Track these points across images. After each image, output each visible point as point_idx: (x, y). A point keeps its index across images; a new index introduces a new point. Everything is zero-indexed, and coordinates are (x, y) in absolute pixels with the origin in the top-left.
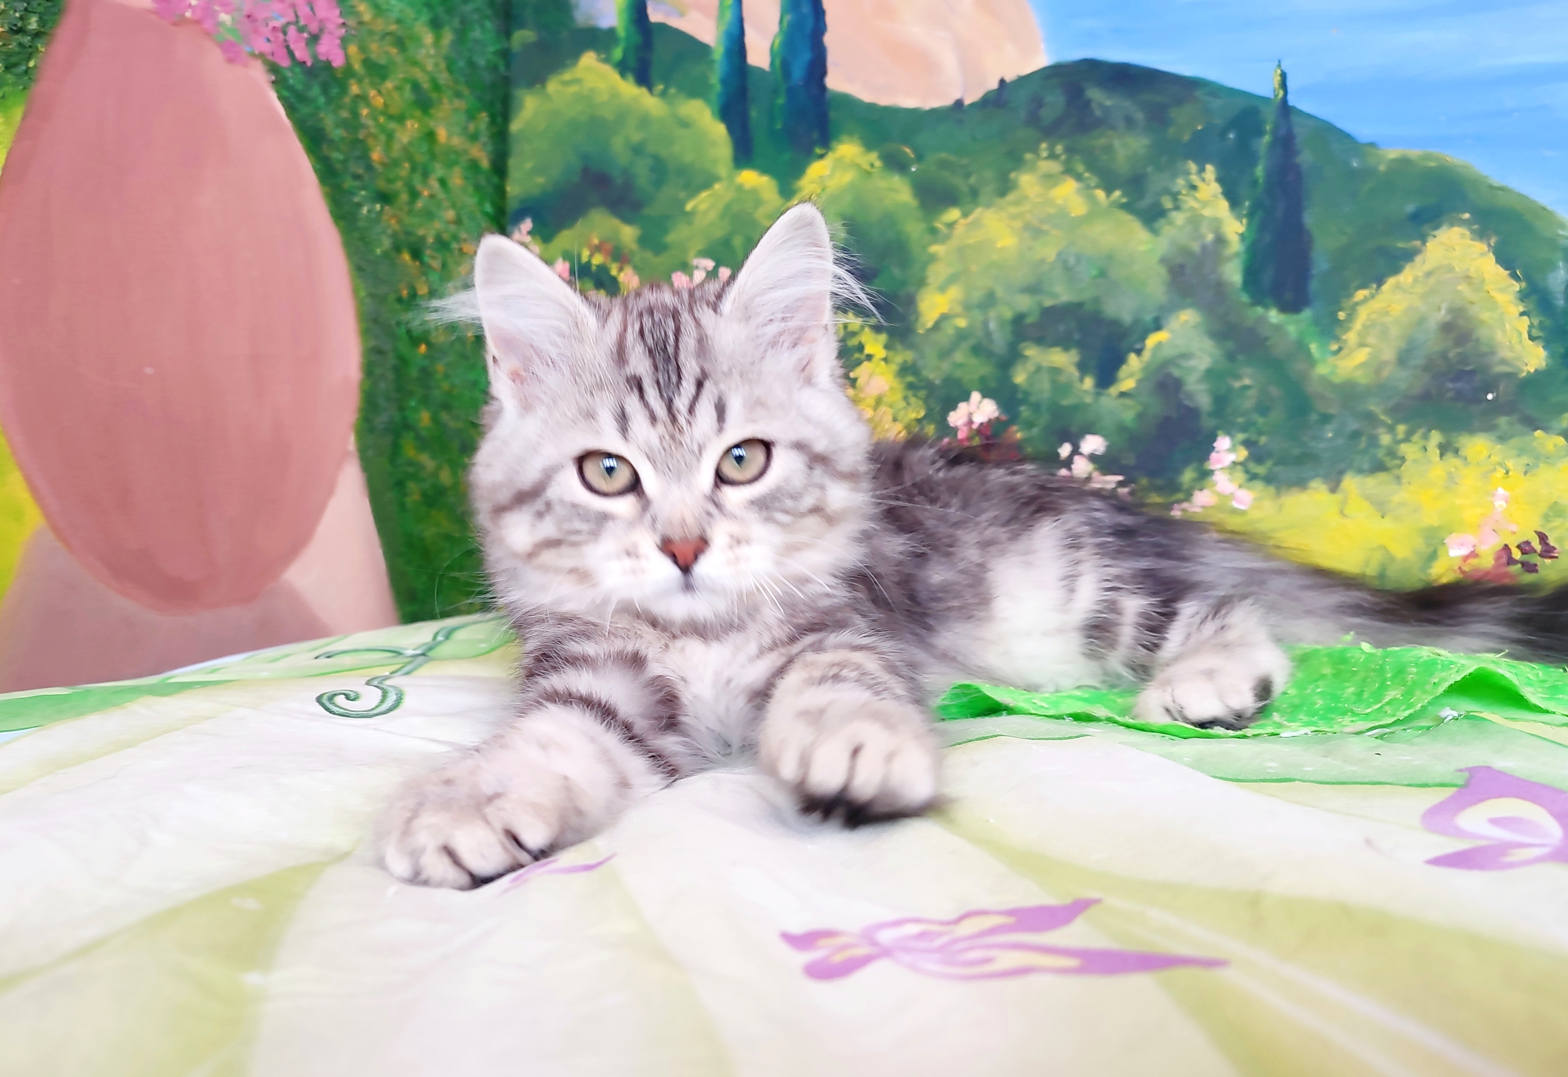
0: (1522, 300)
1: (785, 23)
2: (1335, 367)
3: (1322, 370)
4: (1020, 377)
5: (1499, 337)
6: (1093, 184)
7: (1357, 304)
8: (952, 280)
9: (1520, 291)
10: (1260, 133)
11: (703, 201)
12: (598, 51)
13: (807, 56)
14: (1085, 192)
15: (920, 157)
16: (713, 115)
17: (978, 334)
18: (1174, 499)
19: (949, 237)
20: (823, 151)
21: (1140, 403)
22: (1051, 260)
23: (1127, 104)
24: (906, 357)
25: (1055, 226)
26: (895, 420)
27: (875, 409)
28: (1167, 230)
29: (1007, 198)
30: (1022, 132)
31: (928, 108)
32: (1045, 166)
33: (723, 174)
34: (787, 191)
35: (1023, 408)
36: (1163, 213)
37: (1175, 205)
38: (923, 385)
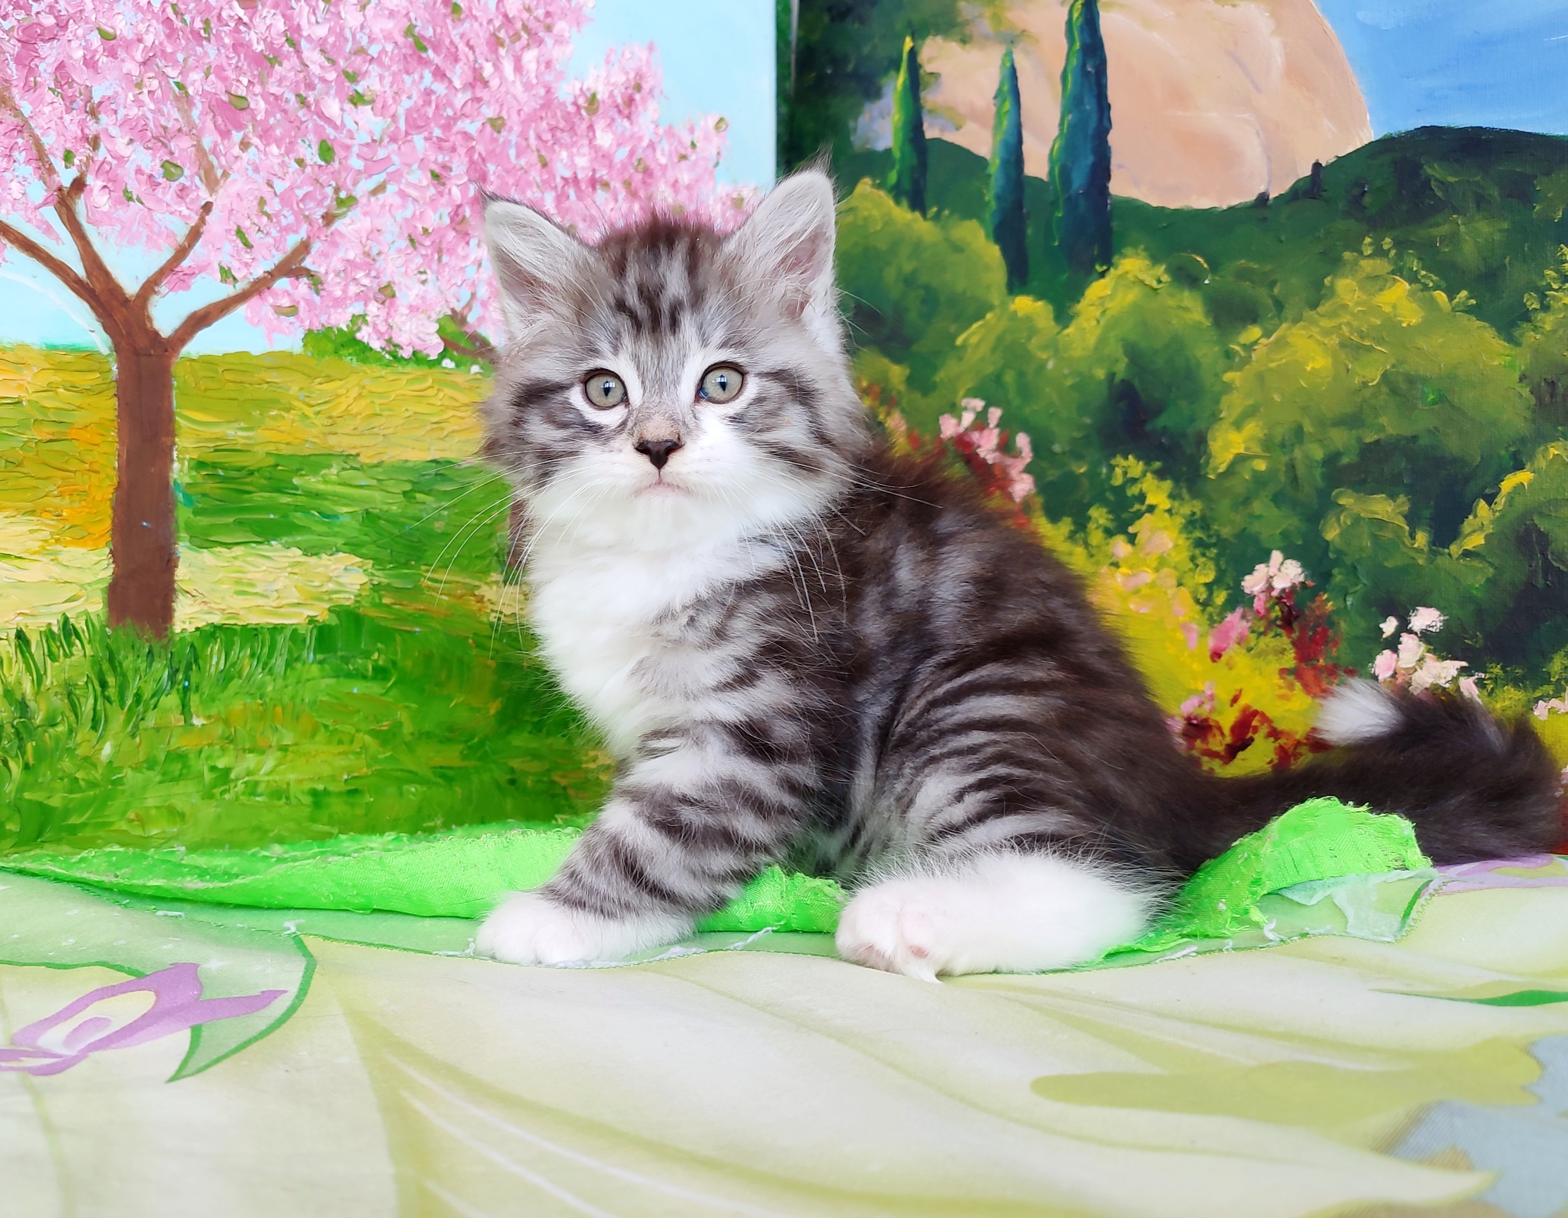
1: (1066, 124)
4: (1332, 534)
6: (1430, 285)
8: (1250, 413)
11: (974, 333)
12: (874, 177)
13: (1090, 159)
14: (1420, 294)
15: (1214, 266)
16: (987, 236)
17: (1282, 478)
18: (1538, 694)
19: (1247, 361)
20: (1105, 268)
21: (1491, 564)
22: (1375, 383)
23: (1478, 178)
24: (1197, 506)
25: (1381, 341)
26: (1180, 584)
27: (1157, 570)
28: (1530, 337)
29: (1320, 309)
30: (1342, 225)
31: (1225, 207)
32: (1368, 266)
33: (996, 302)
34: (1063, 316)
35: (1335, 571)
36: (1526, 316)
37: (1542, 303)
38: (1213, 540)
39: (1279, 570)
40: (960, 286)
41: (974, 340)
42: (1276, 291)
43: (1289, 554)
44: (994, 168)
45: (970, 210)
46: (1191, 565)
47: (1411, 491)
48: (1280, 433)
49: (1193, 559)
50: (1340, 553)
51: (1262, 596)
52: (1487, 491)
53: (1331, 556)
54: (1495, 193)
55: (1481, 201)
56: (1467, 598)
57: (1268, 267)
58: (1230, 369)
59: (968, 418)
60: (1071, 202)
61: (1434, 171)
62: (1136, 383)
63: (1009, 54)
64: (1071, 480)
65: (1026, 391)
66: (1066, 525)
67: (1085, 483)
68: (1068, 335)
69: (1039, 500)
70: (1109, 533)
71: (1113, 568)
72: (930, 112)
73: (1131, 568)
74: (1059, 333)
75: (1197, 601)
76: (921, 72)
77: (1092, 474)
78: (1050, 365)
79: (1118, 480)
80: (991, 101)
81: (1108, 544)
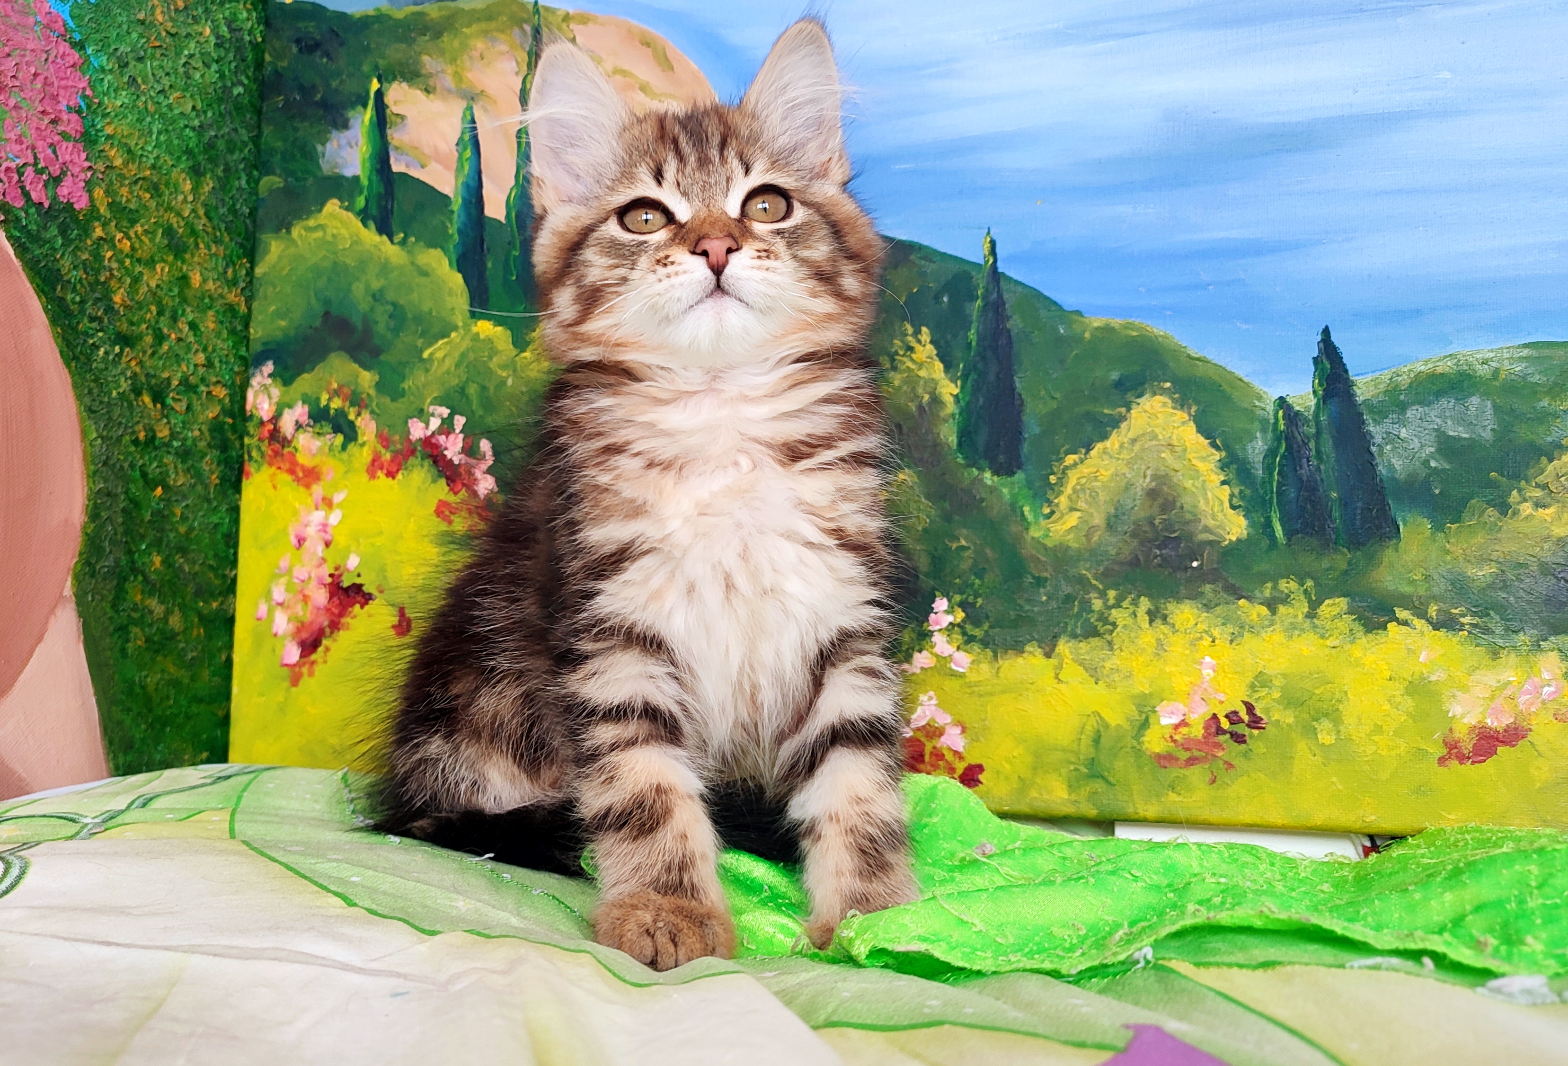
0: (1222, 469)
1: (521, 177)
2: (1049, 530)
3: (1035, 533)
5: (1202, 505)
7: (1067, 468)
9: (1220, 461)
10: (973, 298)
11: (440, 349)
12: (342, 199)
16: (450, 264)
33: (460, 324)
34: (520, 341)
37: (892, 365)
40: (425, 307)
41: (439, 355)
44: (457, 205)
45: (435, 241)
59: (435, 423)
63: (469, 109)
65: (488, 403)
68: (525, 358)
69: (500, 497)
72: (397, 148)
74: (517, 355)
76: (388, 111)
80: (454, 148)
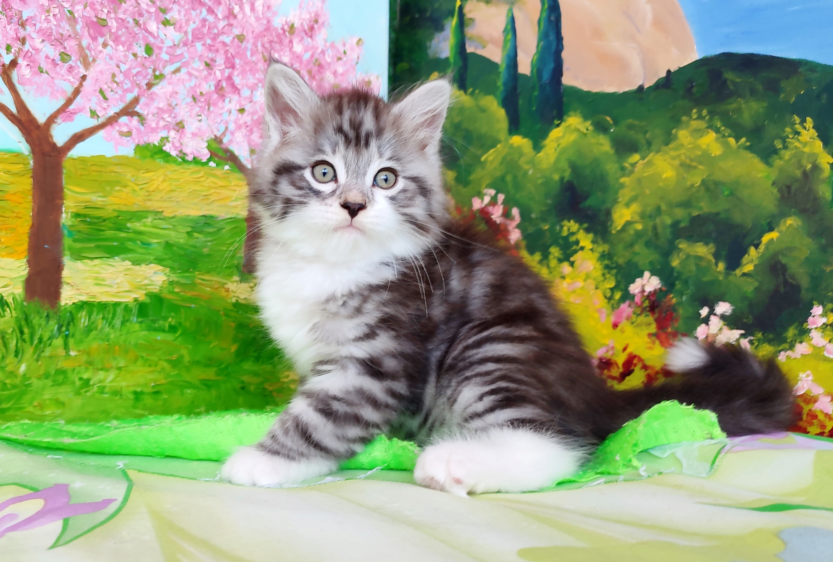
1: (540, 47)
4: (675, 263)
6: (727, 134)
8: (633, 199)
11: (490, 155)
12: (440, 72)
13: (551, 66)
14: (721, 139)
15: (616, 123)
16: (498, 104)
17: (650, 233)
18: (781, 348)
19: (632, 172)
20: (559, 122)
21: (757, 280)
22: (697, 185)
23: (751, 80)
24: (604, 248)
25: (701, 163)
26: (597, 288)
27: (585, 280)
28: (778, 163)
29: (671, 146)
30: (681, 103)
31: (621, 92)
32: (695, 124)
33: (503, 139)
34: (537, 147)
35: (677, 282)
36: (775, 152)
37: (784, 145)
38: (614, 265)
39: (648, 281)
40: (484, 130)
41: (491, 158)
42: (648, 135)
43: (653, 273)
44: (503, 68)
45: (490, 91)
46: (602, 278)
47: (716, 241)
48: (649, 210)
49: (603, 275)
50: (680, 273)
51: (640, 295)
52: (755, 242)
53: (675, 274)
54: (760, 87)
55: (753, 92)
56: (744, 298)
57: (643, 124)
58: (623, 176)
59: (487, 200)
60: (542, 88)
61: (729, 76)
62: (575, 182)
63: (511, 10)
64: (540, 233)
65: (518, 185)
66: (538, 256)
67: (548, 235)
68: (539, 157)
69: (523, 243)
70: (560, 261)
71: (562, 279)
72: (470, 38)
73: (572, 279)
74: (535, 156)
75: (606, 297)
76: (465, 18)
77: (552, 230)
78: (530, 172)
79: (565, 233)
80: (501, 34)
81: (559, 267)
